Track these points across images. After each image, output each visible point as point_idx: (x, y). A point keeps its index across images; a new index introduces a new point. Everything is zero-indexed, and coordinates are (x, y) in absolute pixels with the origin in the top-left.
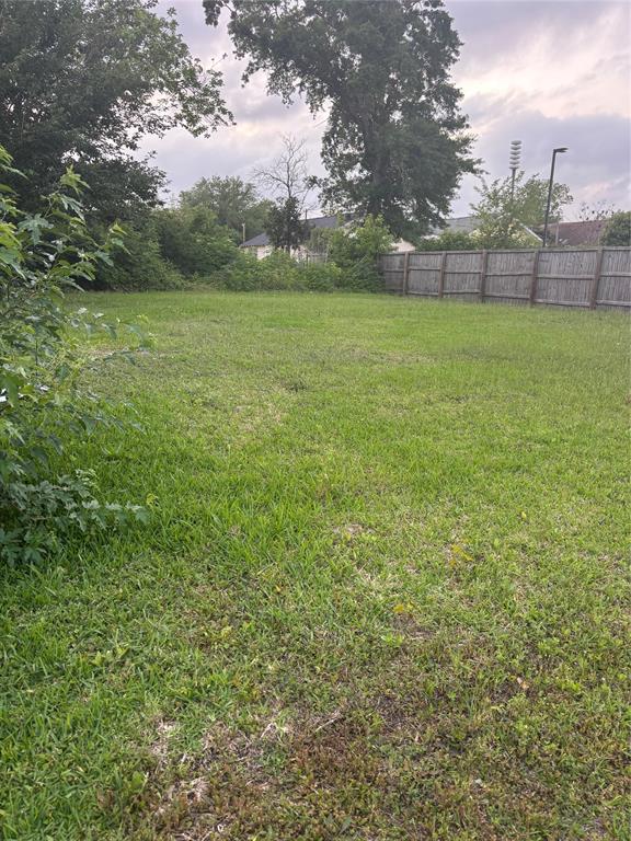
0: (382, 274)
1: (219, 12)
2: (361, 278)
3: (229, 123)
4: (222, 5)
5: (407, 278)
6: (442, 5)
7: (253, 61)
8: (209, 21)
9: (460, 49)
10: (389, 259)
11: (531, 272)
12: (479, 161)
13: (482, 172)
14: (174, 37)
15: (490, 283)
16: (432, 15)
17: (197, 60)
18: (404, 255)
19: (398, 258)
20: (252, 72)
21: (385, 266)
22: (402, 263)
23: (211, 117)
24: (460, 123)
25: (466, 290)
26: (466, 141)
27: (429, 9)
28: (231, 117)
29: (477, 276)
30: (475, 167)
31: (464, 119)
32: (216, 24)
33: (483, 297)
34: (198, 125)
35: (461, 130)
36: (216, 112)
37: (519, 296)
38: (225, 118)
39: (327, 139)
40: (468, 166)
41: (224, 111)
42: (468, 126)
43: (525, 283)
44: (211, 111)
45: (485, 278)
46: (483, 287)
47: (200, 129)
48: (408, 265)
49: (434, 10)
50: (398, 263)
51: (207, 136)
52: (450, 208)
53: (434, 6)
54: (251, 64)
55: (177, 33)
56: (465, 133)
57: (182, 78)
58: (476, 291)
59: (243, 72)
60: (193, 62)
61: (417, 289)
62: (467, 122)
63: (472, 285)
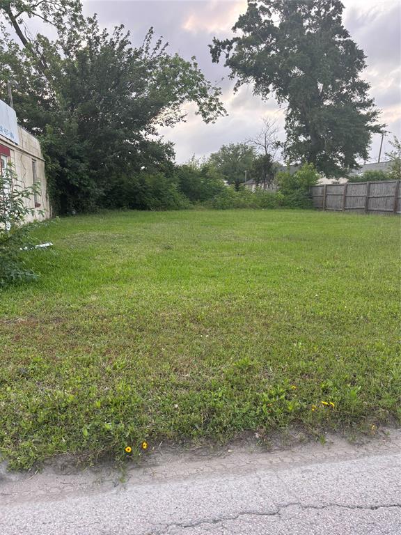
0: (311, 198)
1: (219, 55)
2: (297, 200)
3: (225, 115)
4: (221, 51)
5: (325, 200)
6: (349, 36)
7: (240, 79)
8: (214, 61)
9: (365, 59)
10: (316, 189)
11: (394, 195)
12: (384, 126)
13: (386, 132)
14: (196, 72)
15: (371, 202)
16: (343, 43)
17: (209, 82)
18: (323, 186)
19: (320, 188)
20: (239, 85)
21: (314, 193)
22: (323, 191)
23: (215, 112)
24: (369, 104)
25: (358, 207)
26: (374, 114)
27: (342, 39)
28: (225, 112)
29: (364, 198)
30: (381, 129)
31: (371, 101)
32: (218, 61)
33: (367, 210)
34: (208, 117)
35: (371, 108)
36: (218, 110)
37: (388, 210)
38: (222, 112)
39: (288, 119)
40: (377, 129)
41: (221, 108)
42: (374, 105)
43: (391, 201)
44: (215, 109)
45: (368, 199)
46: (367, 204)
47: (209, 119)
48: (326, 192)
49: (345, 40)
50: (321, 192)
51: (214, 123)
52: (369, 156)
53: (345, 38)
54: (239, 81)
55: (198, 68)
56: (373, 109)
57: (199, 93)
58: (363, 207)
59: (234, 86)
60: (207, 84)
61: (331, 207)
62: (373, 103)
63: (361, 203)
